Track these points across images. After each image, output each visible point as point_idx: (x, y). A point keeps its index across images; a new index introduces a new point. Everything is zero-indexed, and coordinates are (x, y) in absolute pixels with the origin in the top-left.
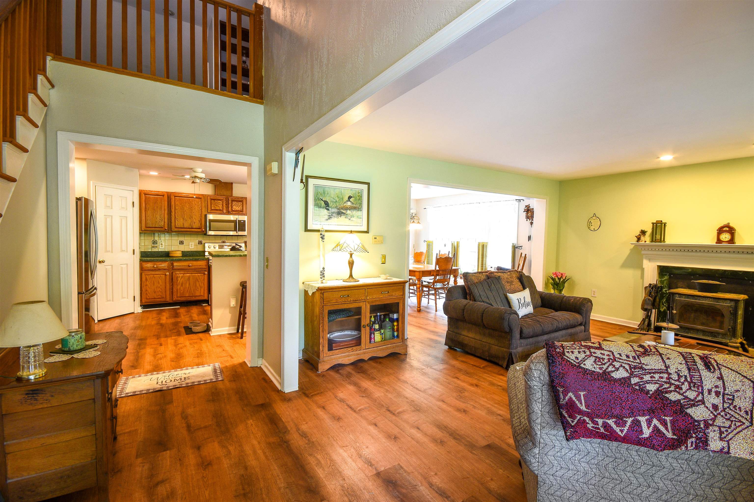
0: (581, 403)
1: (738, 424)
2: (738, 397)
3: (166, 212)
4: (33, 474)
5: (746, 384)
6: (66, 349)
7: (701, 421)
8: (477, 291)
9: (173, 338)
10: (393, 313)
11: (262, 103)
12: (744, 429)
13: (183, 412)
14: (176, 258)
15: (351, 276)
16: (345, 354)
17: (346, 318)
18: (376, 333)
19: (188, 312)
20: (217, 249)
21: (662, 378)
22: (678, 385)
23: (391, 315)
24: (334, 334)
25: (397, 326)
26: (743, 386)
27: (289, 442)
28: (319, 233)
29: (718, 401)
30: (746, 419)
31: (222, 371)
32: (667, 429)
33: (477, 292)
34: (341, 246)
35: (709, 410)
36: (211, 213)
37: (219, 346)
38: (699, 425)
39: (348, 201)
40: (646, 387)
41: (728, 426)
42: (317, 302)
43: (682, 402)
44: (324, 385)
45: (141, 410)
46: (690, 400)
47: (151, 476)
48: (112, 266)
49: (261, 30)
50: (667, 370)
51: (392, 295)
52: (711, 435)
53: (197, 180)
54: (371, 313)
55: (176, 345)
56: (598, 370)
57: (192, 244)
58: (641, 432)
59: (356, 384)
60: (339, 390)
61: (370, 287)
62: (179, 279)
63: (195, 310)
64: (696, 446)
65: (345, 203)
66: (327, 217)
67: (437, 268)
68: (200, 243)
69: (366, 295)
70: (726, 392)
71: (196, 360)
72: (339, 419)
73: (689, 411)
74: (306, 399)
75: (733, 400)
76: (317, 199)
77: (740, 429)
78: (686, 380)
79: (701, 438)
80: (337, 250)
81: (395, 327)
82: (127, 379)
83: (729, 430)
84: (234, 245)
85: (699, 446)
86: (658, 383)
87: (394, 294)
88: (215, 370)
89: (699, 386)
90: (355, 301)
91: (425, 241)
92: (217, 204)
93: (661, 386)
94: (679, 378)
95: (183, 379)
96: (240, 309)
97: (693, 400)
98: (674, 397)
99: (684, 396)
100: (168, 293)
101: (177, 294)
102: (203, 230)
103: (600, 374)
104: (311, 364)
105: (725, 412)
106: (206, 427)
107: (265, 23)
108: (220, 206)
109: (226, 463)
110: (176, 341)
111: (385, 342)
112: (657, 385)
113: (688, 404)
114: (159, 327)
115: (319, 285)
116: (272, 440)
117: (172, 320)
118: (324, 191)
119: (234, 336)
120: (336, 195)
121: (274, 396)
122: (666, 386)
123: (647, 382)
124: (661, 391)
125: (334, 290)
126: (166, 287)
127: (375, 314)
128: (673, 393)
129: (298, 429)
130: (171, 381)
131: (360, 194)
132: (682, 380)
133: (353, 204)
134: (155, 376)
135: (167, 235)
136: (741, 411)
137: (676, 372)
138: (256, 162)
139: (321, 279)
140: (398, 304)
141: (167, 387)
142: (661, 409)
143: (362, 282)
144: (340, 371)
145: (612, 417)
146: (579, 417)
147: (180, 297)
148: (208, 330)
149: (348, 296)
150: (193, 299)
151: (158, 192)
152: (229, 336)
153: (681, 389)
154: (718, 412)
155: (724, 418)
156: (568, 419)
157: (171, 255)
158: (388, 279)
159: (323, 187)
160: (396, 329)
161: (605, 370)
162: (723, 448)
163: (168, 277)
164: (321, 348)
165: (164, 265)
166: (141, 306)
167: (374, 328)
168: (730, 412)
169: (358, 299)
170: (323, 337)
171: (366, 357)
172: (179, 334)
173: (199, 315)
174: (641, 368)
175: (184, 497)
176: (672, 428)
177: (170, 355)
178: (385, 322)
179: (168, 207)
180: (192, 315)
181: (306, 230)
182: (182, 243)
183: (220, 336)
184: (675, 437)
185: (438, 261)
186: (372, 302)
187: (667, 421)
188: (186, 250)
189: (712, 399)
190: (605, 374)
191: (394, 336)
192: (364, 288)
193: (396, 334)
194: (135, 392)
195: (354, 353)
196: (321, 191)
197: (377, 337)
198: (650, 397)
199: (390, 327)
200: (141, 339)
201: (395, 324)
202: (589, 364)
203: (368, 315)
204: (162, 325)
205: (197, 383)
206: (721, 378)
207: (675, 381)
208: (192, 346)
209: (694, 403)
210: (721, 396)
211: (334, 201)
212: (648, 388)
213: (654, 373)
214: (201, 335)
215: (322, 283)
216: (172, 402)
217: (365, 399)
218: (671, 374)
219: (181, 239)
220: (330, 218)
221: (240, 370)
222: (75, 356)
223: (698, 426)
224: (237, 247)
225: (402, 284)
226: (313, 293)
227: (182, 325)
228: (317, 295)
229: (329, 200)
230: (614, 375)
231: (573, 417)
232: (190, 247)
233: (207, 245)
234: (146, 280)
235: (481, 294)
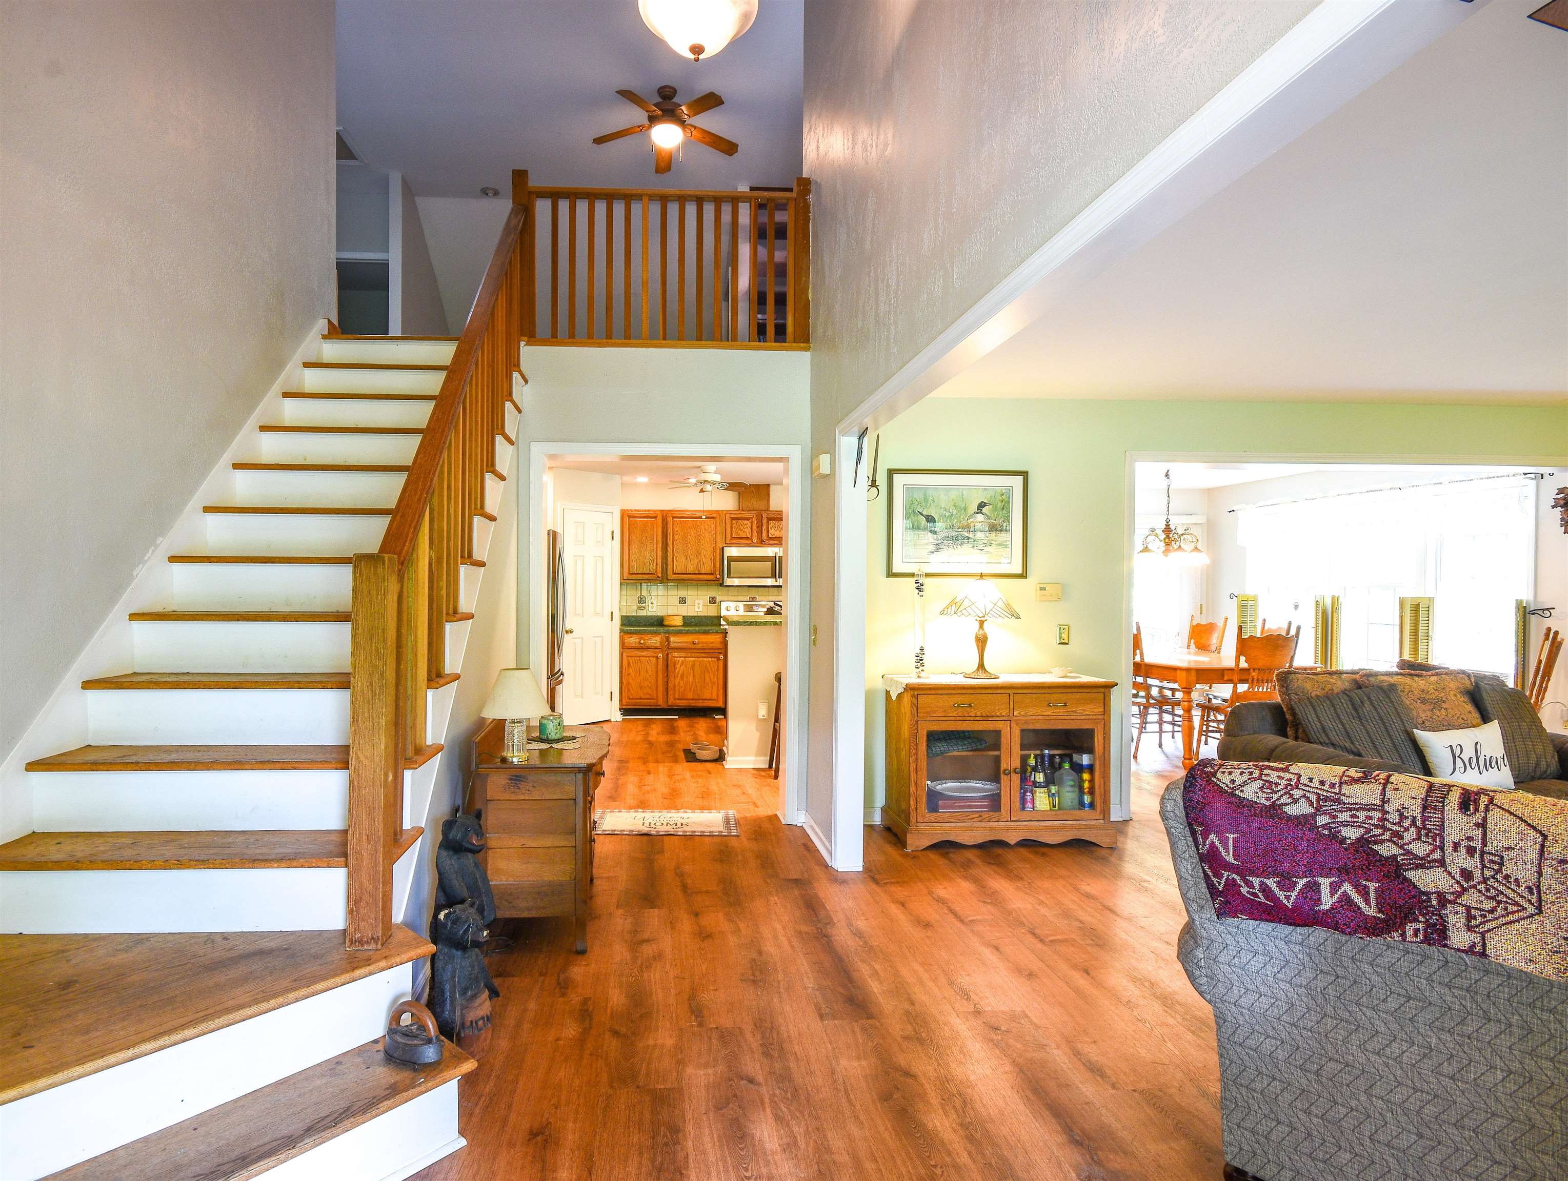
0: (1227, 851)
1: (1511, 908)
2: (1511, 859)
3: (660, 545)
4: (511, 881)
5: (1529, 838)
6: (544, 737)
7: (1433, 893)
8: (1314, 716)
9: (666, 764)
10: (1082, 750)
11: (807, 349)
12: (1524, 919)
13: (677, 868)
14: (675, 628)
15: (981, 666)
16: (964, 824)
17: (971, 753)
18: (1038, 790)
19: (692, 726)
20: (741, 612)
21: (1371, 818)
22: (1398, 832)
23: (1076, 757)
24: (946, 783)
25: (1089, 781)
26: (1522, 840)
27: (831, 937)
28: (913, 580)
29: (1473, 864)
30: (1530, 901)
31: (737, 823)
32: (1367, 901)
33: (1316, 720)
34: (958, 604)
35: (1453, 878)
36: (730, 545)
37: (737, 786)
38: (1429, 900)
39: (977, 513)
40: (1340, 831)
41: (1488, 908)
42: (905, 713)
43: (1399, 859)
44: (913, 872)
45: (621, 854)
46: (1416, 857)
47: (635, 932)
48: (582, 638)
49: (807, 221)
50: (1382, 806)
51: (1075, 712)
52: (1452, 919)
53: (708, 487)
54: (1023, 747)
55: (671, 775)
56: (1263, 801)
57: (699, 604)
58: (1319, 901)
59: (976, 880)
60: (941, 884)
61: (1021, 691)
62: (678, 666)
63: (702, 725)
64: (1425, 937)
65: (971, 517)
66: (932, 548)
67: (1243, 664)
68: (713, 600)
69: (1011, 706)
70: (1487, 849)
71: (700, 802)
72: (927, 925)
73: (1410, 875)
74: (874, 886)
75: (1501, 864)
76: (911, 512)
77: (1516, 916)
78: (1414, 823)
79: (1435, 925)
80: (949, 613)
81: (1086, 785)
82: (603, 813)
83: (1490, 917)
84: (772, 604)
85: (1433, 939)
86: (1363, 827)
87: (1079, 709)
88: (727, 821)
89: (1436, 835)
90: (986, 718)
91: (1232, 596)
92: (742, 528)
93: (1368, 831)
94: (1401, 821)
95: (679, 825)
96: (774, 725)
97: (1422, 859)
98: (1386, 850)
99: (1404, 850)
100: (661, 689)
101: (674, 694)
102: (718, 576)
103: (1266, 808)
104: (896, 835)
105: (1487, 885)
106: (707, 892)
107: (813, 208)
108: (746, 530)
109: (732, 940)
110: (670, 770)
111: (1059, 812)
112: (1362, 830)
113: (1410, 864)
114: (647, 746)
115: (913, 680)
116: (804, 928)
117: (664, 738)
118: (925, 495)
119: (763, 774)
120: (953, 503)
121: (818, 870)
122: (1377, 832)
123: (1345, 824)
124: (1366, 840)
125: (940, 692)
126: (657, 680)
127: (1038, 752)
128: (1386, 844)
129: (850, 925)
130: (662, 824)
131: (1004, 497)
132: (1406, 823)
133: (989, 518)
134: (640, 815)
135: (661, 587)
136: (1519, 886)
137: (1398, 810)
138: (796, 454)
139: (918, 670)
140: (1090, 733)
141: (657, 831)
142: (1362, 869)
143: (1005, 678)
144: (951, 855)
145: (1275, 875)
146: (1226, 874)
147: (679, 699)
148: (720, 758)
149: (970, 706)
150: (700, 704)
151: (648, 511)
152: (755, 772)
153: (1402, 838)
154: (1471, 883)
155: (1484, 895)
156: (1213, 879)
157: (666, 623)
158: (1071, 677)
159: (924, 489)
160: (1089, 788)
161: (1275, 801)
162: (1473, 945)
163: (660, 661)
164: (912, 803)
165: (655, 641)
166: (620, 709)
167: (1032, 779)
168: (1496, 885)
169: (993, 714)
170: (916, 783)
171: (1012, 839)
172: (675, 760)
173: (708, 733)
174: (1338, 801)
175: (675, 963)
176: (1377, 901)
177: (664, 790)
178: (1062, 771)
179: (663, 538)
180: (697, 732)
181: (890, 574)
182: (683, 601)
183: (740, 770)
184: (1380, 915)
185: (1244, 645)
186: (1026, 722)
187: (1369, 890)
188: (691, 613)
189: (1460, 861)
190: (1274, 807)
191: (1081, 804)
192: (1007, 691)
193: (1087, 799)
194: (615, 831)
195: (983, 824)
196: (919, 496)
197: (1042, 800)
198: (1346, 849)
199: (1072, 783)
200: (621, 761)
201: (1086, 776)
202: (1250, 792)
203: (1017, 752)
204: (650, 743)
205: (699, 834)
206: (1483, 825)
207: (1394, 824)
208: (695, 780)
209: (1422, 863)
210: (1477, 856)
211: (947, 514)
212: (1343, 833)
213: (1357, 810)
214: (709, 765)
215: (919, 677)
216: (663, 852)
217: (989, 906)
218: (1388, 812)
219: (682, 593)
220: (938, 548)
221: (767, 826)
222: (554, 745)
223: (1428, 902)
224: (777, 608)
225: (1102, 690)
226: (900, 696)
227: (681, 747)
228: (907, 699)
229: (936, 513)
230: (1286, 809)
231: (1218, 876)
232: (697, 610)
233: (724, 605)
234: (629, 664)
235: (1328, 724)
